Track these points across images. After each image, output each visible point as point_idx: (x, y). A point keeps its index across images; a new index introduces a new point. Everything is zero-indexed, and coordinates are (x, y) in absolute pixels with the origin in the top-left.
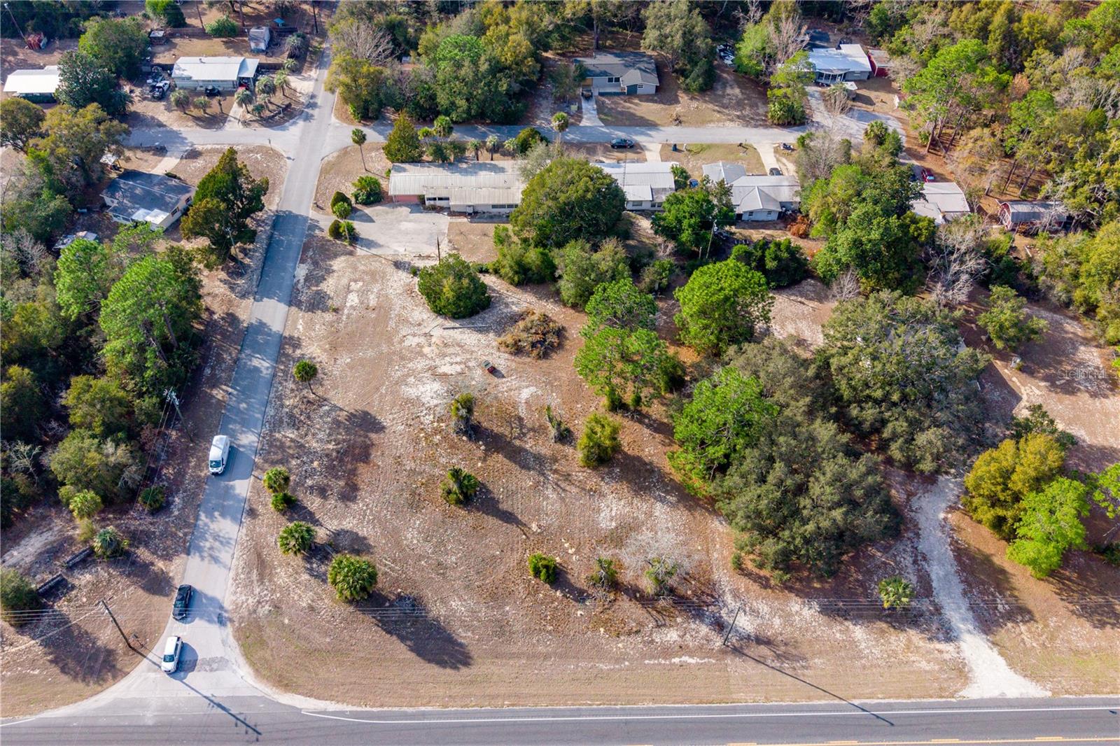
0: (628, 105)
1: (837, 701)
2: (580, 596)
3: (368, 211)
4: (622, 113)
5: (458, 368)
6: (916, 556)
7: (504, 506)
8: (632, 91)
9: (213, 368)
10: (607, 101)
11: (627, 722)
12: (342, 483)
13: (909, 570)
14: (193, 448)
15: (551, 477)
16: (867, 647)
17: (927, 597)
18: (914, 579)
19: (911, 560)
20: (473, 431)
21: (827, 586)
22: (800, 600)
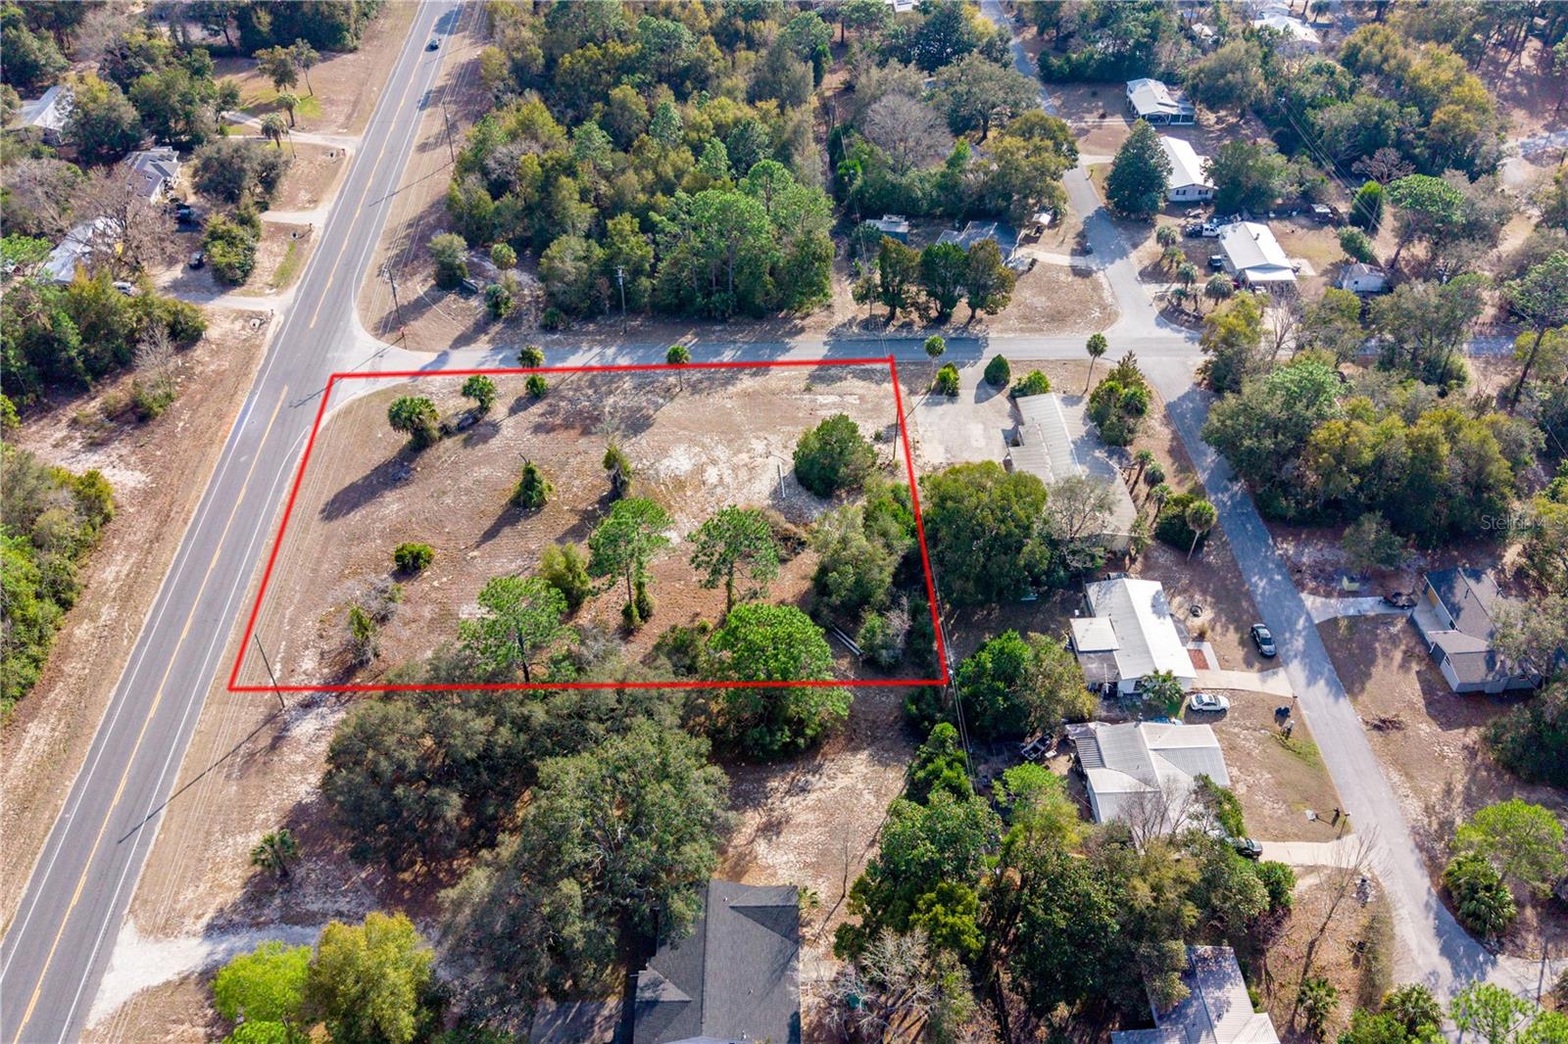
0: (1398, 655)
1: (171, 793)
4: (1366, 649)
5: (713, 480)
7: (506, 530)
8: (1437, 656)
9: (723, 330)
10: (1394, 629)
12: (558, 422)
16: (235, 843)
17: (282, 917)
19: (345, 909)
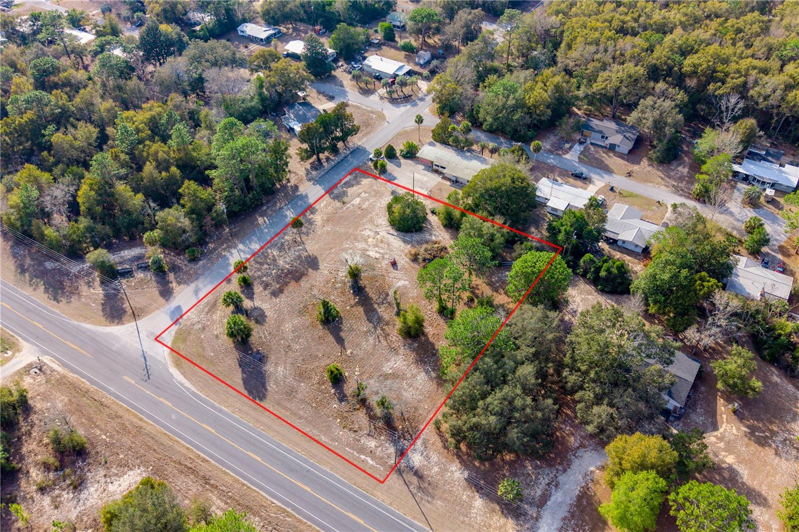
0: (604, 155)
1: (428, 529)
2: (342, 398)
3: (402, 161)
4: (596, 159)
5: (378, 256)
6: (552, 481)
7: (342, 334)
8: (612, 148)
9: (268, 208)
10: (592, 149)
11: (308, 471)
12: (278, 286)
13: (541, 487)
14: (229, 240)
15: (379, 331)
16: (476, 513)
17: (538, 507)
18: (539, 493)
19: (547, 481)
20: (358, 289)
21: (482, 467)
22: (459, 465)
